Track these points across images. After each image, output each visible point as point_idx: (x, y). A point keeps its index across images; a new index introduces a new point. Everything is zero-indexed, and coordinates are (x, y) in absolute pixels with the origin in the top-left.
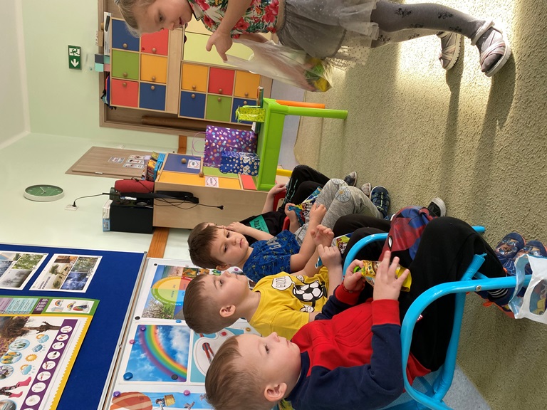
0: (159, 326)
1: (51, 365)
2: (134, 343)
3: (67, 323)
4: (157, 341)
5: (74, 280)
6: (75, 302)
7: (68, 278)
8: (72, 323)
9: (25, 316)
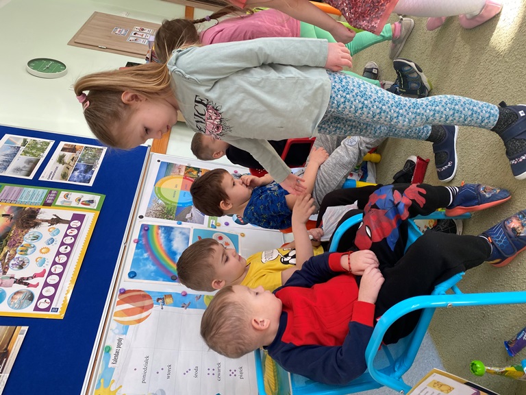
0: (161, 226)
1: (63, 259)
2: (137, 243)
3: (76, 217)
4: (159, 241)
5: (80, 172)
6: (83, 196)
7: (75, 170)
8: (80, 218)
9: (37, 207)
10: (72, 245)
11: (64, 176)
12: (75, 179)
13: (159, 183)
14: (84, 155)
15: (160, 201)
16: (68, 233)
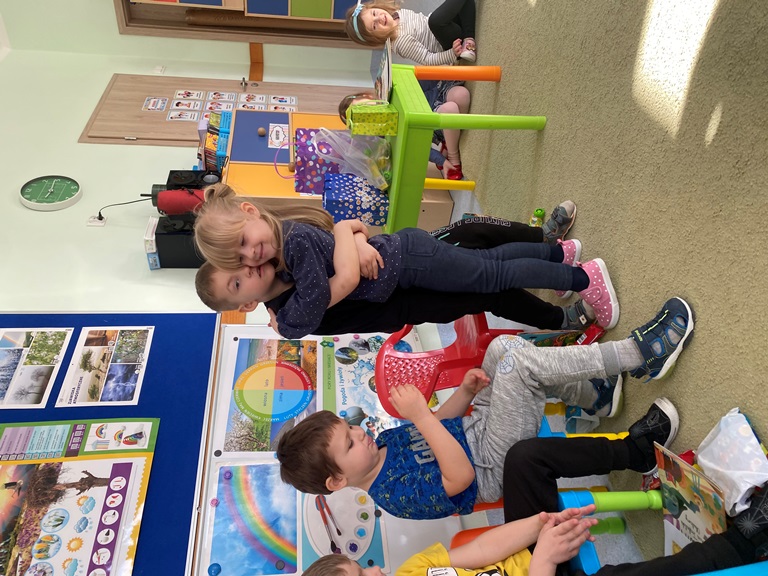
0: (251, 467)
1: (105, 556)
2: (217, 505)
3: (117, 470)
4: (250, 498)
5: (118, 381)
6: (124, 428)
7: (110, 377)
8: (122, 470)
9: (56, 461)
10: (116, 527)
11: (93, 394)
12: (111, 396)
13: (239, 381)
14: (120, 348)
15: (245, 418)
16: (108, 504)
